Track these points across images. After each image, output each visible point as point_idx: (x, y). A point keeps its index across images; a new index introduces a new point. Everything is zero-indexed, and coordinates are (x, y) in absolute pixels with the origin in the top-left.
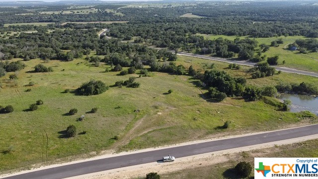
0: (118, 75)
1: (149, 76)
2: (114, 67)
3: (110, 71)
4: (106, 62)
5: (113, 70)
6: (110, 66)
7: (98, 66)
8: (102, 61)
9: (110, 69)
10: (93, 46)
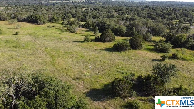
0: (109, 50)
1: (183, 59)
2: (99, 34)
3: (92, 41)
4: (87, 28)
5: (97, 40)
6: (92, 34)
7: (73, 32)
8: (83, 26)
9: (93, 38)
10: (75, 14)
